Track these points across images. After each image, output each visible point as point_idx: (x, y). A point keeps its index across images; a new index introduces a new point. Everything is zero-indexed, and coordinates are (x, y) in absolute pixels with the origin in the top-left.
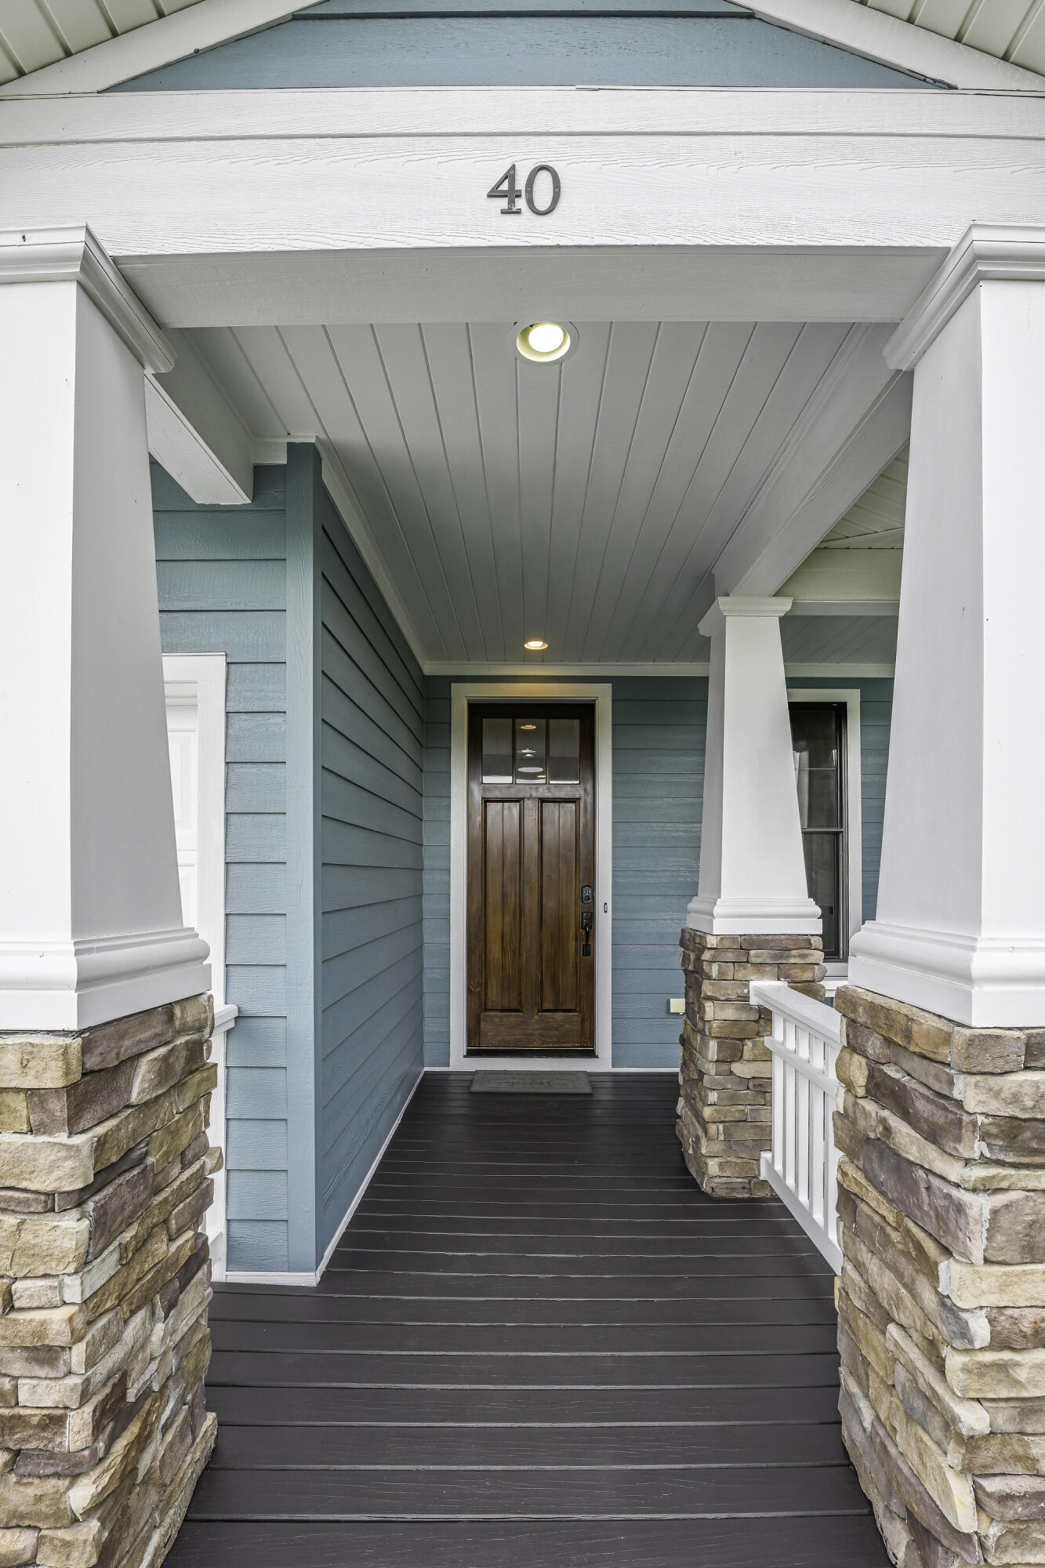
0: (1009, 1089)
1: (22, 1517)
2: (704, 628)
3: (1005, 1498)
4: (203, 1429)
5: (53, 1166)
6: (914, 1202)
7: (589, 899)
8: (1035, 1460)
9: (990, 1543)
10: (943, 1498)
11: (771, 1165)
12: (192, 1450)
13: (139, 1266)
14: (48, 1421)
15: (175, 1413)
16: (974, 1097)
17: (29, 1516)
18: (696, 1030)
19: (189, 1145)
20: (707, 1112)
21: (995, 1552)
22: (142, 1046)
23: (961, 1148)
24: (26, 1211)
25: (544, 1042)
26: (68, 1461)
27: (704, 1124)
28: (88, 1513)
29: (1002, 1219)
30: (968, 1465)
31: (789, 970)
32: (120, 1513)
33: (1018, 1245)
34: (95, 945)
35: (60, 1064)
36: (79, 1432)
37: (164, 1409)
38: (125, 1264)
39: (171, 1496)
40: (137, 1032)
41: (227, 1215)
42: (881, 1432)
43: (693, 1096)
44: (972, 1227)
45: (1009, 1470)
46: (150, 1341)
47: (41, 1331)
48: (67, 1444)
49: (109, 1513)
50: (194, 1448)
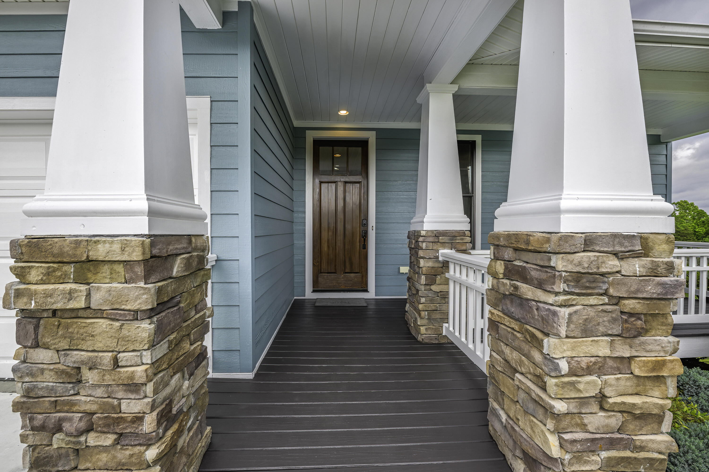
0: (577, 260)
1: (123, 465)
2: (419, 100)
3: (574, 442)
4: (206, 433)
5: (137, 298)
6: (530, 317)
7: (365, 225)
8: (586, 425)
9: (566, 462)
10: (544, 444)
11: (447, 329)
12: (201, 441)
13: (177, 353)
14: (135, 419)
15: (193, 424)
16: (561, 264)
17: (126, 464)
18: (415, 272)
19: (199, 303)
20: (421, 307)
21: (568, 466)
22: (178, 251)
23: (554, 287)
24: (124, 319)
25: (346, 286)
26: (145, 438)
27: (419, 312)
28: (155, 462)
29: (573, 317)
30: (556, 428)
31: (456, 245)
32: (169, 464)
33: (580, 329)
34: (156, 199)
35: (140, 249)
36: (150, 424)
37: (188, 421)
38: (171, 350)
39: (192, 460)
40: (175, 244)
41: (212, 348)
42: (511, 422)
43: (413, 301)
44: (561, 320)
45: (574, 430)
46: (182, 388)
47: (132, 376)
48: (145, 429)
49: (165, 464)
50: (202, 440)
